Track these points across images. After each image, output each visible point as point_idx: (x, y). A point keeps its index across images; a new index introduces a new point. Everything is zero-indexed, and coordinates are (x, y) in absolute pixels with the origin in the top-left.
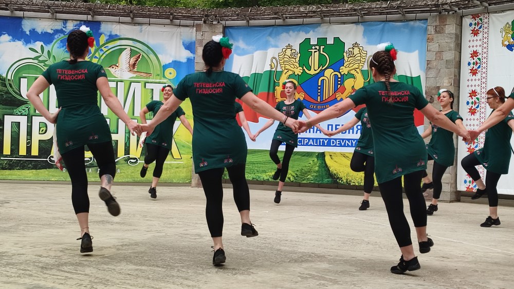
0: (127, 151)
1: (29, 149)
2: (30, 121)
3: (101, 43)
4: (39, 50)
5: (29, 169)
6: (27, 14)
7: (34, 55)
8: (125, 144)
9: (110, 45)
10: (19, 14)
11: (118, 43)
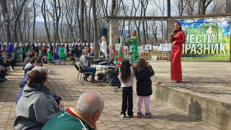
0: (210, 52)
1: (185, 52)
2: (185, 45)
3: (204, 24)
4: (188, 28)
5: (185, 57)
6: (185, 19)
7: (186, 29)
8: (210, 50)
9: (206, 25)
10: (183, 19)
11: (208, 24)
